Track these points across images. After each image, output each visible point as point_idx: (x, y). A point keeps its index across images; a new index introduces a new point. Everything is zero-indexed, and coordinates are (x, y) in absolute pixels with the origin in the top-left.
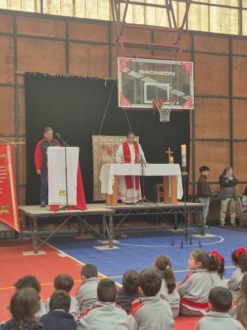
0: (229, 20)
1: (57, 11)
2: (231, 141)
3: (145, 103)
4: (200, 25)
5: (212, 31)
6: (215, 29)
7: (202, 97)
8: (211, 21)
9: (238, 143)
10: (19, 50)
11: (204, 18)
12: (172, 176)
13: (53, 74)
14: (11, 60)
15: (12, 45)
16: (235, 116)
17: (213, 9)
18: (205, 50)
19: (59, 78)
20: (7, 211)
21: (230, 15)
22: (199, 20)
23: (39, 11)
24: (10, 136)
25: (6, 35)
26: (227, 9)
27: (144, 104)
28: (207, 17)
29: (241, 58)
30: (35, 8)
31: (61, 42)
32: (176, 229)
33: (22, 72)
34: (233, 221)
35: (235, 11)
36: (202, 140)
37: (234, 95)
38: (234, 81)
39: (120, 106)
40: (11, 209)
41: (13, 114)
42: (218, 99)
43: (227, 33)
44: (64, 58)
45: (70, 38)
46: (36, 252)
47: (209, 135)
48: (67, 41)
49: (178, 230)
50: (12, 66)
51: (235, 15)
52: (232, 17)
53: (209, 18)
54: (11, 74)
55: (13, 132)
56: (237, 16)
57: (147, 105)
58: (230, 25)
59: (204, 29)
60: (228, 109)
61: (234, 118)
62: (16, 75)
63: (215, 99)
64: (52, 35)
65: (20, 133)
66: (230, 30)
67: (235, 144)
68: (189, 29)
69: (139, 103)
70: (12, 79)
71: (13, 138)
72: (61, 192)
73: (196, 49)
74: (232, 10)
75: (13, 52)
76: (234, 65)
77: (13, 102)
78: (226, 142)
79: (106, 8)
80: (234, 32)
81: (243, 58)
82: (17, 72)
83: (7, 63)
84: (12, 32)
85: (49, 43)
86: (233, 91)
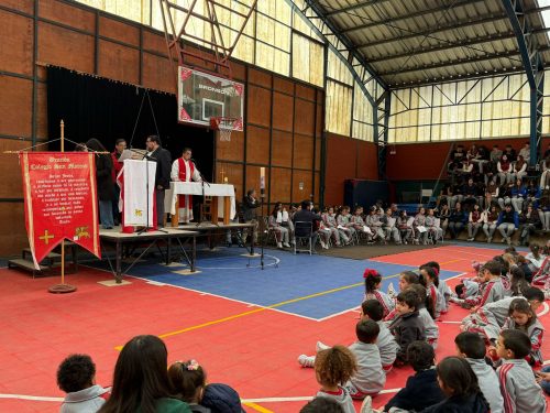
0: (246, 48)
2: (244, 165)
9: (250, 166)
10: (39, 37)
12: (225, 197)
13: (79, 72)
14: (29, 47)
15: (31, 29)
16: (248, 141)
19: (87, 78)
20: (86, 234)
21: (246, 43)
24: (26, 140)
25: (24, 15)
27: (202, 120)
29: (254, 87)
31: (90, 37)
32: (212, 248)
33: (45, 64)
34: (256, 240)
35: (251, 41)
36: (222, 161)
37: (248, 122)
39: (180, 118)
40: (91, 232)
41: (30, 113)
43: (244, 60)
44: (92, 56)
45: (100, 34)
46: (119, 281)
47: (228, 157)
48: (96, 37)
49: (214, 249)
50: (30, 54)
51: (251, 44)
52: (248, 46)
54: (29, 63)
55: (30, 135)
56: (252, 46)
57: (205, 122)
58: (246, 53)
62: (36, 66)
64: (79, 27)
65: (38, 137)
66: (246, 58)
67: (247, 167)
69: (197, 118)
70: (30, 69)
71: (29, 143)
72: (138, 212)
74: (249, 38)
75: (32, 37)
76: (249, 92)
77: (30, 99)
78: (240, 165)
80: (250, 60)
81: (256, 87)
82: (37, 63)
83: (25, 49)
84: (32, 13)
85: (76, 36)
86: (248, 118)
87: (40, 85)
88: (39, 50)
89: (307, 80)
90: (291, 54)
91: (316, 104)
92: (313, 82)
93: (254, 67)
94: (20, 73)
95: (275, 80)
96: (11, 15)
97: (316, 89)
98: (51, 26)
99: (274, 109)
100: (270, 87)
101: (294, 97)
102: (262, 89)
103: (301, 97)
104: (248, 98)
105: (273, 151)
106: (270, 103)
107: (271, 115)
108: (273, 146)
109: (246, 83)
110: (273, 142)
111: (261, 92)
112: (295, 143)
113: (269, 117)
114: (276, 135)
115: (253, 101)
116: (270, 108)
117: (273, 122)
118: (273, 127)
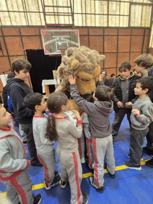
0: (104, 21)
1: (35, 24)
3: (57, 52)
4: (92, 24)
5: (96, 26)
6: (97, 25)
8: (96, 22)
9: (106, 69)
10: (23, 42)
11: (93, 21)
13: (36, 49)
15: (20, 40)
17: (97, 16)
18: (94, 34)
21: (104, 18)
22: (91, 22)
23: (28, 25)
25: (17, 36)
26: (102, 16)
28: (94, 20)
29: (108, 37)
30: (27, 24)
31: (38, 37)
35: (106, 16)
37: (105, 52)
38: (105, 46)
39: (45, 54)
43: (103, 26)
44: (39, 43)
50: (22, 48)
51: (106, 18)
52: (105, 19)
53: (95, 20)
54: (22, 51)
56: (107, 18)
58: (104, 23)
59: (93, 25)
62: (24, 51)
64: (34, 34)
66: (104, 25)
68: (87, 26)
69: (54, 52)
70: (23, 53)
73: (90, 34)
74: (105, 16)
75: (21, 42)
76: (105, 39)
79: (53, 20)
80: (105, 25)
83: (20, 47)
84: (19, 35)
85: (33, 38)
86: (105, 50)
87: (26, 56)
88: (24, 46)
89: (139, 26)
90: (129, 16)
91: (144, 36)
92: (143, 26)
93: (108, 28)
94: (21, 54)
95: (120, 31)
96: (14, 37)
97: (145, 28)
98: (25, 37)
99: (119, 44)
100: (117, 34)
101: (131, 36)
102: (112, 37)
103: (135, 35)
104: (105, 42)
105: (118, 61)
106: (117, 41)
107: (118, 47)
108: (118, 59)
109: (104, 36)
110: (118, 58)
111: (111, 38)
112: (131, 56)
113: (116, 48)
114: (120, 55)
115: (108, 42)
116: (117, 44)
117: (118, 49)
118: (118, 52)
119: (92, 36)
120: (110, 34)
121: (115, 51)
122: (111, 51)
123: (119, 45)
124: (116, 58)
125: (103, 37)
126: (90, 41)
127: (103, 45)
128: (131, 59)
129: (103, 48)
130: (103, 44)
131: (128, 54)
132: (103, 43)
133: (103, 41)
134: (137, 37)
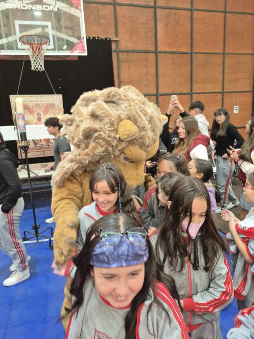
2: (157, 95)
3: (19, 47)
7: (128, 52)
9: (164, 97)
16: (161, 71)
27: (18, 49)
29: (166, 10)
37: (159, 49)
38: (159, 35)
42: (143, 54)
60: (154, 64)
61: (160, 73)
63: (140, 54)
69: (10, 48)
76: (159, 18)
78: (152, 97)
81: (169, 10)
86: (159, 45)
99: (194, 31)
100: (189, 6)
101: (225, 12)
102: (177, 11)
103: (235, 10)
104: (159, 24)
105: (194, 77)
106: (189, 25)
107: (192, 38)
108: (194, 72)
109: (155, 8)
110: (194, 67)
111: (176, 14)
112: (226, 65)
113: (189, 41)
114: (199, 59)
115: (165, 26)
116: (190, 30)
117: (194, 45)
118: (194, 51)
119: (124, 7)
120: (171, 5)
121: (187, 50)
122: (174, 50)
123: (195, 35)
124: (189, 68)
125: (153, 10)
126: (120, 20)
127: (154, 31)
128: (226, 71)
129: (153, 39)
130: (154, 29)
131: (219, 59)
132: (154, 26)
133: (153, 22)
134: (242, 16)
